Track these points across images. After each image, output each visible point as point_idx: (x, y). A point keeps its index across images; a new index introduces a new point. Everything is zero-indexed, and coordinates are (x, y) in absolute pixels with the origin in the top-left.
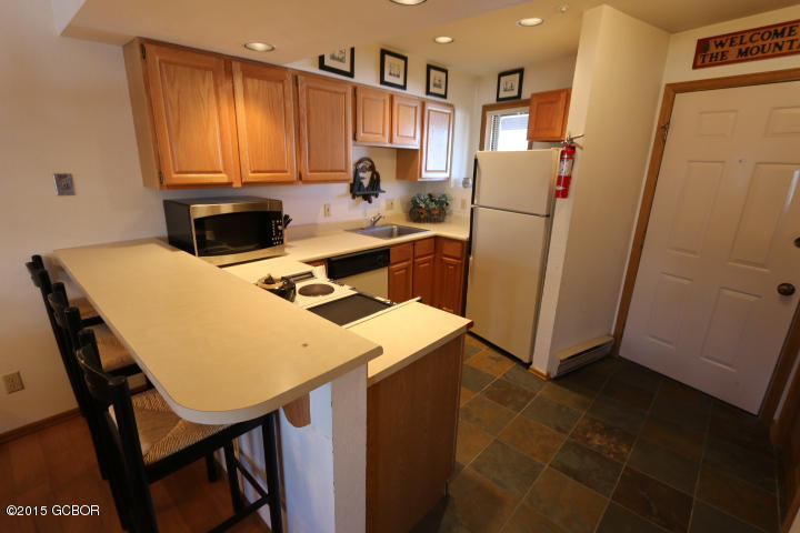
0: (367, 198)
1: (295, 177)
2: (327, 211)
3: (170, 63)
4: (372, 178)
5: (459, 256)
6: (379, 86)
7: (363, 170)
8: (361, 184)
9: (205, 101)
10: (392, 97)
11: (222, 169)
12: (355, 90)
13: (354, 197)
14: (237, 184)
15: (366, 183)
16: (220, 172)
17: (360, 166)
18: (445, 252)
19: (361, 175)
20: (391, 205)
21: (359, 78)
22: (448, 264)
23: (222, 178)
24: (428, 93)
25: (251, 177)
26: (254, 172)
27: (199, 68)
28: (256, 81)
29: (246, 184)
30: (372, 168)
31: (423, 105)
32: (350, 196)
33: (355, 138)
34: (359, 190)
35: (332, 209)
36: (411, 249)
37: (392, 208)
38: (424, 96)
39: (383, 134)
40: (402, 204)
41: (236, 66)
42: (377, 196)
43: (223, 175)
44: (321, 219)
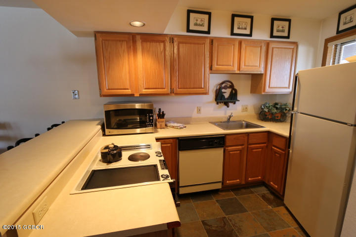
0: (226, 104)
1: (169, 92)
2: (199, 110)
3: (106, 40)
4: (231, 92)
5: (283, 148)
6: (230, 37)
7: (225, 88)
8: (224, 96)
9: (122, 56)
10: (240, 43)
11: (129, 87)
12: (212, 41)
13: (217, 103)
14: (137, 95)
15: (227, 95)
16: (128, 89)
17: (223, 85)
18: (273, 144)
19: (223, 90)
20: (245, 109)
21: (214, 34)
22: (276, 152)
23: (129, 92)
24: (272, 36)
25: (144, 91)
26: (146, 89)
27: (120, 41)
28: (148, 43)
29: (141, 95)
30: (232, 86)
31: (268, 44)
32: (215, 103)
33: (211, 69)
34: (221, 99)
35: (202, 110)
36: (246, 138)
37: (246, 111)
38: (268, 39)
39: (233, 66)
40: (255, 109)
41: (138, 37)
42: (235, 103)
43: (129, 90)
44: (195, 115)
